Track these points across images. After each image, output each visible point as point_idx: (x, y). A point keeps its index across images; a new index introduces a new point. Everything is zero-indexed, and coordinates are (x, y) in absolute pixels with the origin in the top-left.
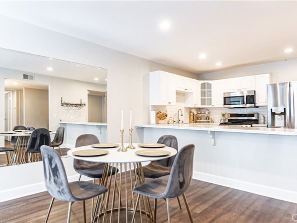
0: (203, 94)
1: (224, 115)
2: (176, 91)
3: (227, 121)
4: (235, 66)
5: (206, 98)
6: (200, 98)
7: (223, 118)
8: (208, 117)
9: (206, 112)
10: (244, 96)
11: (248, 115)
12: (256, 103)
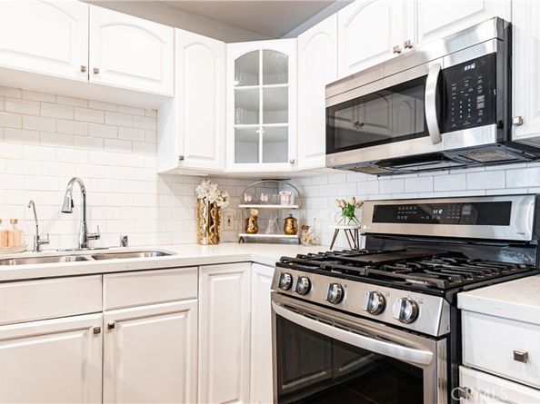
0: (246, 109)
1: (350, 211)
5: (261, 126)
6: (231, 126)
7: (347, 223)
8: (293, 220)
9: (283, 198)
10: (421, 81)
11: (467, 211)
12: (517, 113)
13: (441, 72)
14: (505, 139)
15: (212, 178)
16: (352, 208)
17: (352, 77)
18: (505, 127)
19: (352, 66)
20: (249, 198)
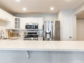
3: (26, 36)
9: (17, 32)
13: (35, 25)
16: (25, 33)
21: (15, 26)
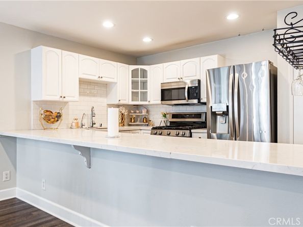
1: (165, 116)
2: (79, 78)
3: (169, 125)
4: (177, 44)
5: (140, 90)
6: (131, 90)
7: (164, 119)
8: (146, 118)
9: (143, 111)
10: (184, 88)
11: (193, 116)
12: (201, 97)
13: (188, 87)
14: (199, 102)
15: (123, 105)
16: (165, 115)
17: (168, 83)
18: (199, 100)
19: (168, 79)
20: (132, 112)
21: (132, 92)
